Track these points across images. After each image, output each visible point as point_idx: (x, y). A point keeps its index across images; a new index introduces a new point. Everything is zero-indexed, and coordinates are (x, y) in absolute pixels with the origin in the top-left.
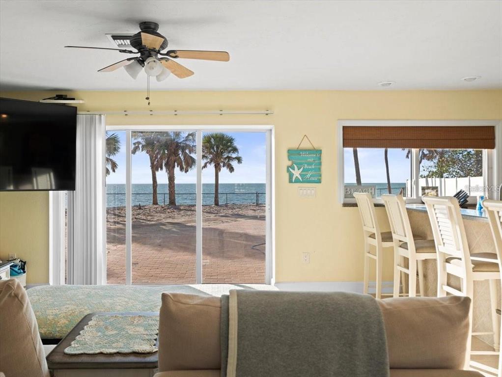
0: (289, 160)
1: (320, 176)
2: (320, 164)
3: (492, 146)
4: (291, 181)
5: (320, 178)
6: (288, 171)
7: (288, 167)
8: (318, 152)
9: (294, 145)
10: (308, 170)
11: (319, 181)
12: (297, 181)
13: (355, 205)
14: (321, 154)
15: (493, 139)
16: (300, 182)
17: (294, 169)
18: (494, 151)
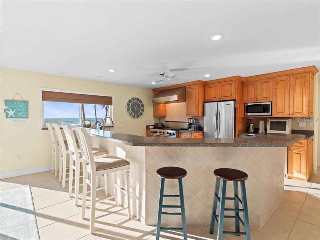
0: (6, 106)
1: (28, 114)
2: (28, 108)
3: (111, 104)
4: (7, 117)
5: (27, 115)
6: (5, 112)
7: (5, 110)
8: (26, 103)
9: (10, 98)
10: (19, 112)
11: (27, 117)
12: (11, 117)
13: (47, 129)
14: (28, 103)
15: (112, 102)
16: (14, 118)
17: (9, 111)
18: (112, 106)
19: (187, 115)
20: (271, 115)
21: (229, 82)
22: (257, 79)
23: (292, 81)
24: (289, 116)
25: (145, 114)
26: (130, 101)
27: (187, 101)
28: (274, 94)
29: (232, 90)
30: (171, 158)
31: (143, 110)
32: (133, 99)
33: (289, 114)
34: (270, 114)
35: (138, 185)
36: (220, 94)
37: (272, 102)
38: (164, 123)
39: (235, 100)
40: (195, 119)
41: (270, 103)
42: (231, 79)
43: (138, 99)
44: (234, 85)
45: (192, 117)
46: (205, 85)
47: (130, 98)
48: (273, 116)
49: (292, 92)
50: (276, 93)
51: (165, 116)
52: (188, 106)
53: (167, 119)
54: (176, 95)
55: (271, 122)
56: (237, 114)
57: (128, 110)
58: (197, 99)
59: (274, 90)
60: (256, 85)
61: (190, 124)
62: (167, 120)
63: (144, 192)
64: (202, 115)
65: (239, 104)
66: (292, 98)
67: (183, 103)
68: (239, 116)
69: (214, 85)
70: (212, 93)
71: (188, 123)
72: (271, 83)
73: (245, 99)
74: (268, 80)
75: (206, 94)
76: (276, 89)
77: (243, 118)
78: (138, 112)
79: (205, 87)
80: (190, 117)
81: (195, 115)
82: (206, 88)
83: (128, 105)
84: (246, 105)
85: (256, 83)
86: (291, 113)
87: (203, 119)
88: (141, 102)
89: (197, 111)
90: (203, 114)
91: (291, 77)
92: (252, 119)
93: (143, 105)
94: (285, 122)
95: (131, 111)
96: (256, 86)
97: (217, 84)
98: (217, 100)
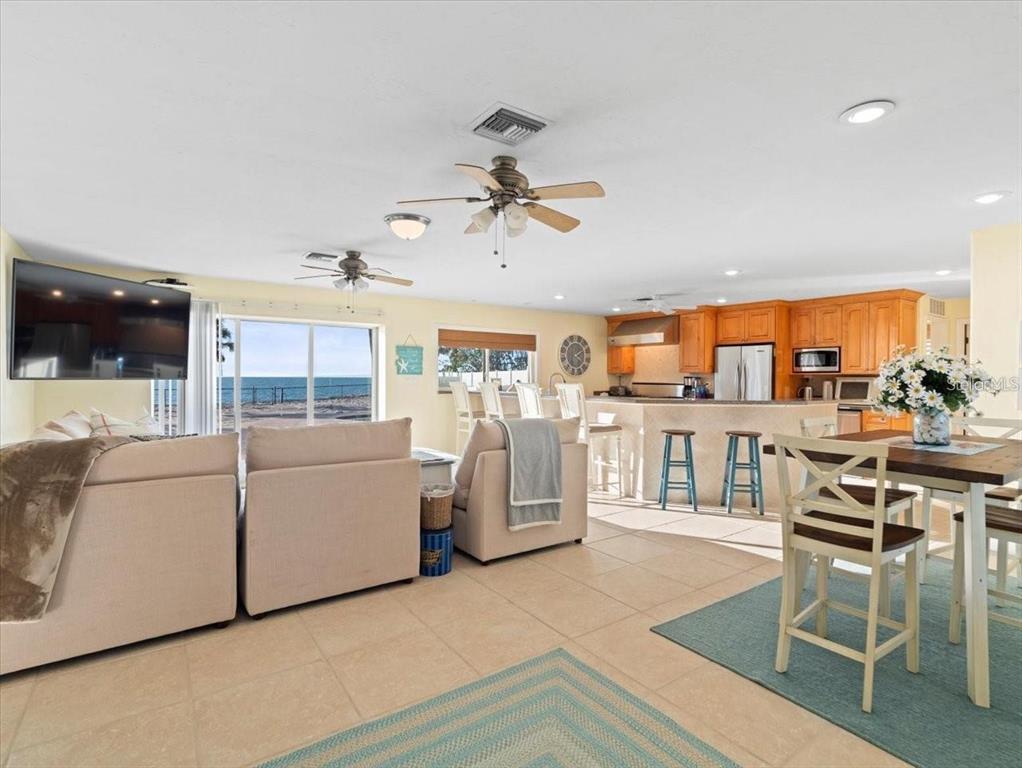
0: (397, 355)
1: (422, 368)
2: (422, 359)
3: (534, 350)
4: (398, 373)
5: (421, 370)
6: (396, 364)
7: (396, 361)
8: (420, 349)
9: (402, 343)
10: (413, 364)
11: (421, 373)
12: (404, 372)
13: (450, 393)
14: (422, 351)
15: (535, 345)
17: (401, 363)
18: (535, 353)
19: (681, 370)
20: (840, 371)
21: (763, 311)
22: (814, 306)
23: (872, 312)
24: (867, 373)
25: (592, 366)
26: (566, 343)
27: (681, 343)
28: (844, 334)
29: (768, 326)
30: (674, 420)
31: (588, 360)
32: (571, 338)
33: (868, 370)
34: (837, 369)
35: (632, 454)
36: (747, 330)
37: (840, 348)
38: (630, 387)
39: (773, 344)
40: (697, 378)
41: (837, 350)
42: (766, 305)
43: (580, 338)
44: (771, 317)
45: (691, 373)
46: (717, 313)
47: (566, 336)
48: (843, 372)
49: (872, 331)
50: (847, 332)
51: (631, 373)
52: (683, 353)
53: (636, 379)
54: (660, 331)
55: (843, 384)
56: (779, 369)
57: (563, 359)
58: (702, 340)
59: (844, 327)
60: (813, 314)
61: (687, 388)
62: (636, 381)
63: (641, 460)
64: (710, 370)
65: (784, 350)
66: (871, 340)
67: (671, 346)
68: (783, 372)
69: (735, 313)
70: (732, 328)
71: (683, 387)
72: (839, 314)
73: (794, 341)
74: (833, 308)
75: (720, 330)
76: (847, 324)
77: (791, 376)
78: (579, 363)
79: (717, 317)
80: (687, 375)
81: (697, 371)
82: (720, 318)
83: (563, 350)
84: (795, 351)
85: (813, 312)
86: (871, 367)
87: (714, 378)
88: (585, 343)
89: (702, 362)
90: (714, 369)
91: (871, 305)
92: (810, 377)
93: (588, 351)
94: (867, 384)
95: (567, 362)
96: (813, 318)
97: (741, 313)
98: (739, 342)
